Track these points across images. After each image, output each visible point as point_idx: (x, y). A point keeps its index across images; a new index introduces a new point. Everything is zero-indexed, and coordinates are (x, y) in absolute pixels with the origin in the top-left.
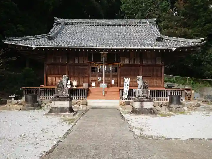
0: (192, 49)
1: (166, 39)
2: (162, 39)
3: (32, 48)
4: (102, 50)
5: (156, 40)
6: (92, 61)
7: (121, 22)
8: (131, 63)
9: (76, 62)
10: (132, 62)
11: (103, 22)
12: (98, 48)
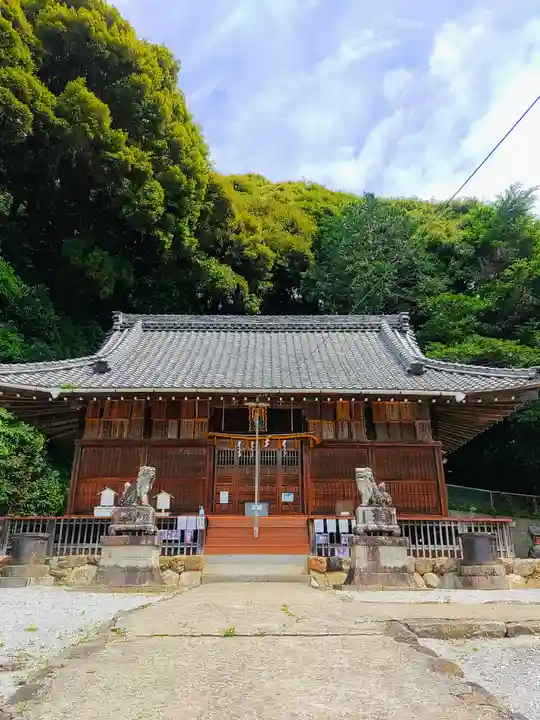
0: (513, 398)
1: (438, 368)
2: (424, 369)
3: (50, 395)
4: (252, 397)
5: (409, 371)
6: (220, 431)
7: (307, 323)
8: (340, 437)
9: (172, 435)
10: (344, 434)
11: (254, 322)
12: (240, 391)
